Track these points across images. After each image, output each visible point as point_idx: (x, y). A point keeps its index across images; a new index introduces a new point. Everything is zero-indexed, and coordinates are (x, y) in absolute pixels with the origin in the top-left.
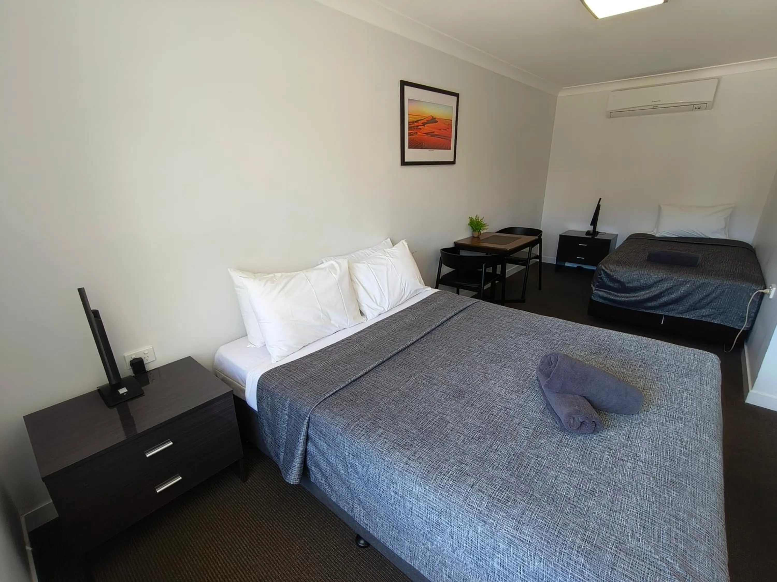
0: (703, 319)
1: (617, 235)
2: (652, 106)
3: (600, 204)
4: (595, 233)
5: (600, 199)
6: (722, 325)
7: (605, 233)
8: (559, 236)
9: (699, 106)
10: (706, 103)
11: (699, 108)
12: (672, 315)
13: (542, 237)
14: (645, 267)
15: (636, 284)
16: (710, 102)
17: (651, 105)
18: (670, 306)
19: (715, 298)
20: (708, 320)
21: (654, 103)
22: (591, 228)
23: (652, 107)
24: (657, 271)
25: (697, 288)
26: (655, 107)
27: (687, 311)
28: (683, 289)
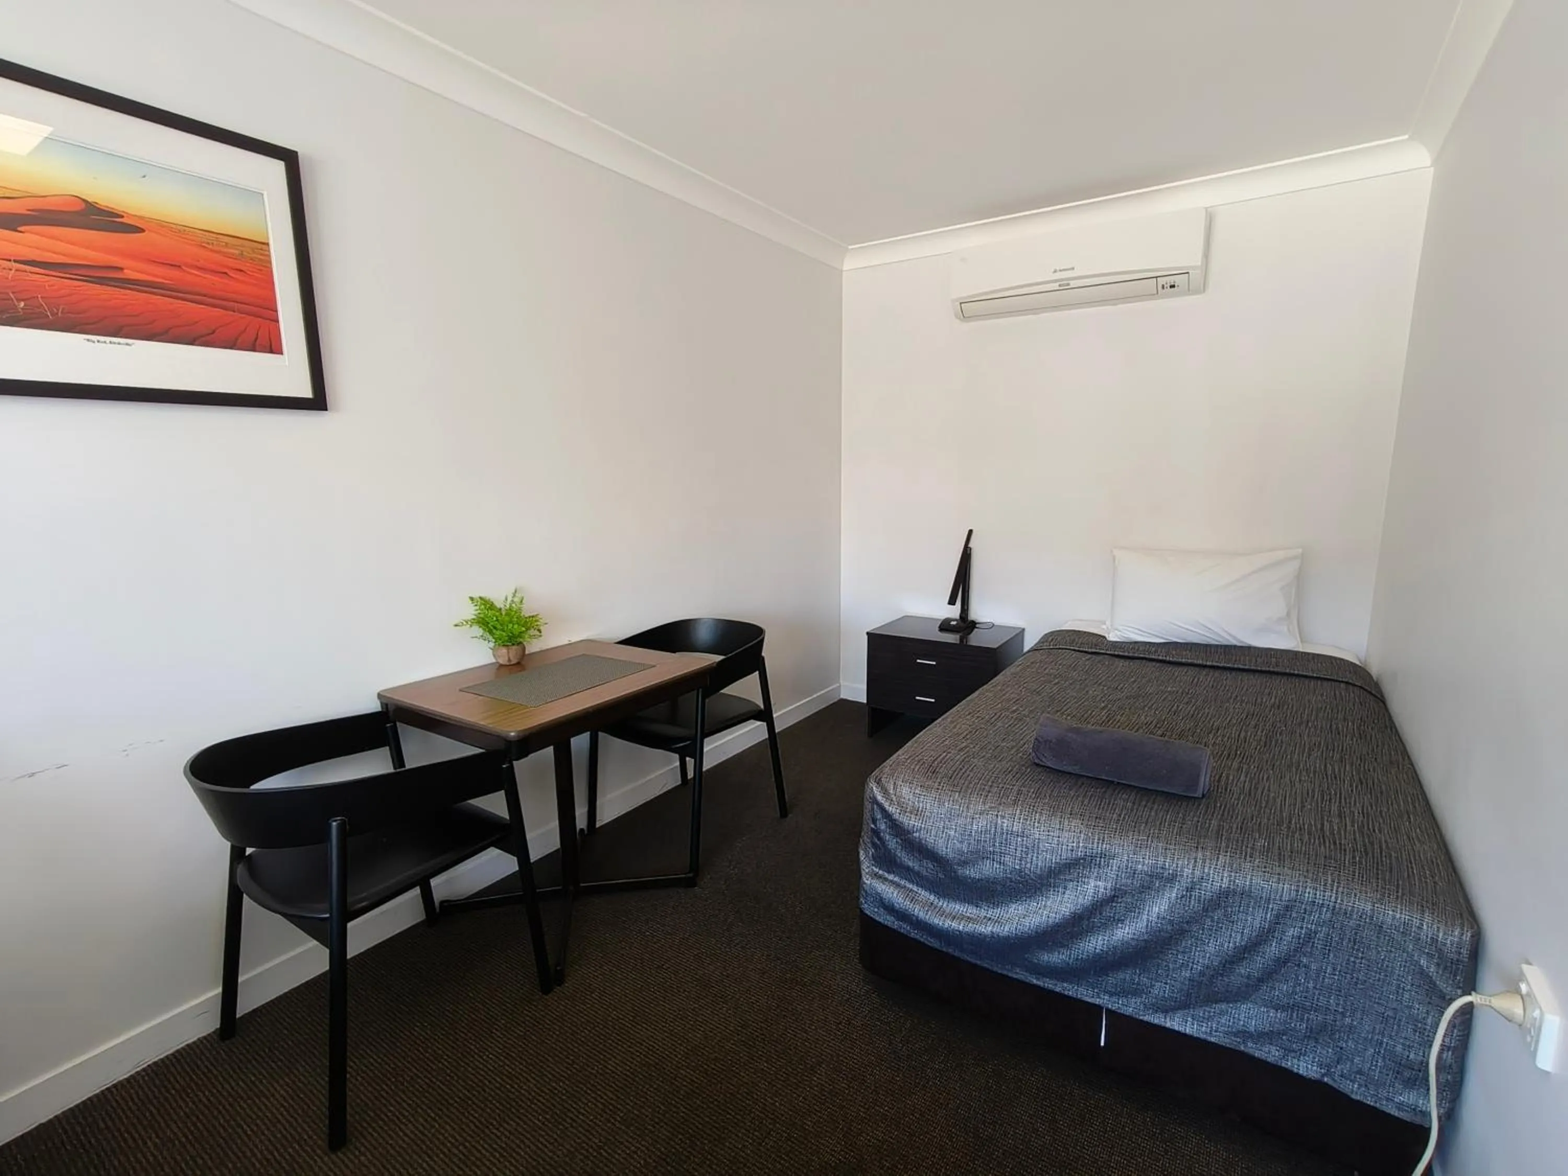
0: (1251, 1048)
1: (1024, 630)
2: (1057, 284)
3: (970, 545)
4: (966, 625)
5: (970, 532)
6: (1326, 1084)
7: (994, 625)
8: (866, 637)
9: (1170, 280)
10: (1188, 273)
11: (1172, 286)
12: (1129, 1011)
13: (763, 654)
14: (1015, 803)
15: (987, 869)
16: (1194, 268)
17: (1056, 281)
18: (1121, 975)
19: (1282, 962)
20: (1270, 1053)
21: (1059, 276)
22: (954, 612)
23: (1055, 286)
24: (1056, 823)
25: (1205, 910)
26: (1064, 286)
27: (1182, 1004)
28: (1156, 909)
